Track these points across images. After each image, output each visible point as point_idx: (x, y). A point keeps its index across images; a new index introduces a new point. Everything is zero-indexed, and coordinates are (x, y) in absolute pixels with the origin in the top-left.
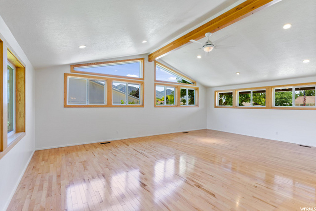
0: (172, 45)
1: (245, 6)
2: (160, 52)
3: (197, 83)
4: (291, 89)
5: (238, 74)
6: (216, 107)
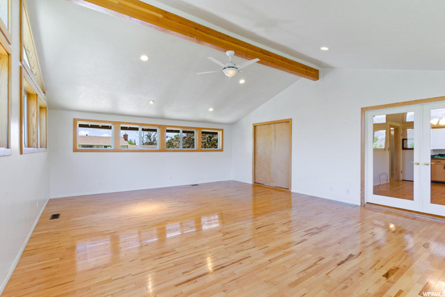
4: (178, 132)
6: (75, 150)
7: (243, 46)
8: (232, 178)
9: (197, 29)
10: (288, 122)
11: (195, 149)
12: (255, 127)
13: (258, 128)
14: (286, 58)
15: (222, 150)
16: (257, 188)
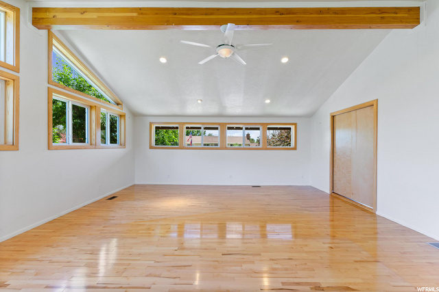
0: (135, 14)
1: (287, 14)
2: (86, 16)
3: (124, 105)
5: (199, 102)
6: (151, 147)
7: (243, 14)
8: (309, 184)
9: (175, 14)
10: (372, 105)
11: (261, 146)
12: (333, 117)
13: (337, 119)
14: (329, 9)
15: (295, 149)
16: (336, 200)
